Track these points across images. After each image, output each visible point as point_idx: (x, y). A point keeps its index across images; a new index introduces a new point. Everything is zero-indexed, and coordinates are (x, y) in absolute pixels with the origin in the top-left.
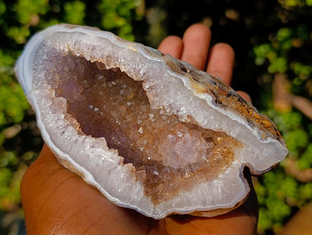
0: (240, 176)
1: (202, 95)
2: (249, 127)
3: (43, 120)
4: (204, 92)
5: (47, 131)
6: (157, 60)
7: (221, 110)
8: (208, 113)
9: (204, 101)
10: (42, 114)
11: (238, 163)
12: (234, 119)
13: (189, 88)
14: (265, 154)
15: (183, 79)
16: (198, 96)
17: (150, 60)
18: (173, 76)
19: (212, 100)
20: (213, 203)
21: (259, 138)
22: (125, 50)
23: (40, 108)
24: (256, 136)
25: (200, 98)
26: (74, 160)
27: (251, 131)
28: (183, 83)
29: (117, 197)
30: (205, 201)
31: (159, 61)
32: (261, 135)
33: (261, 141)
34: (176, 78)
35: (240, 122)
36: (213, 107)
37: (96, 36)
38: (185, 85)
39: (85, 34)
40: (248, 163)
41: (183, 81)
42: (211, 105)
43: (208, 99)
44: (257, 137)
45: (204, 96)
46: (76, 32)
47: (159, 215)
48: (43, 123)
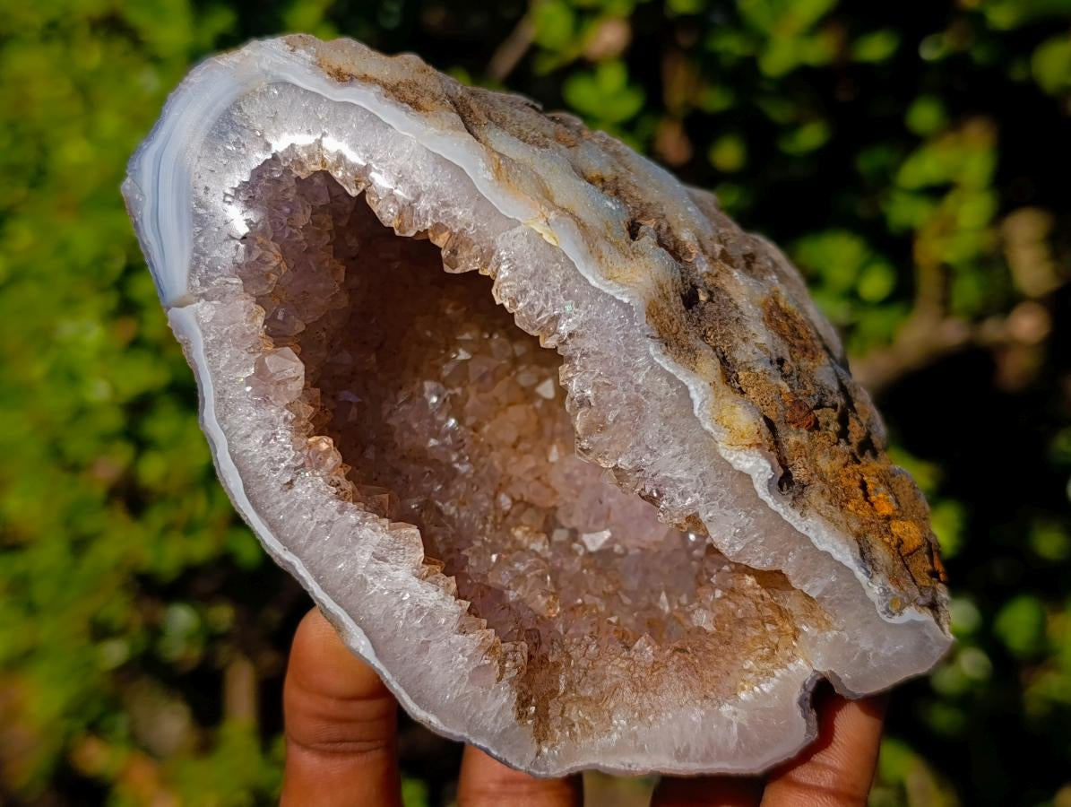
0: (801, 703)
1: (742, 455)
2: (860, 574)
3: (221, 419)
4: (751, 446)
5: (233, 461)
6: (618, 297)
7: (791, 516)
8: (750, 521)
9: (745, 477)
10: (220, 399)
11: (803, 667)
12: (822, 547)
13: (707, 426)
14: (885, 651)
15: (691, 388)
16: (731, 459)
17: (598, 292)
18: (663, 372)
19: (770, 477)
20: (706, 757)
21: (880, 609)
22: (518, 230)
23: (216, 375)
24: (873, 604)
25: (736, 467)
27: (865, 586)
28: (691, 402)
30: (688, 749)
31: (626, 300)
32: (890, 598)
33: (884, 617)
34: (671, 378)
35: (838, 557)
36: (769, 500)
37: (422, 146)
38: (696, 412)
39: (387, 126)
40: (832, 673)
41: (693, 395)
42: (763, 493)
43: (760, 473)
44: (877, 603)
45: (747, 460)
46: (353, 106)
47: (546, 769)
48: (221, 427)
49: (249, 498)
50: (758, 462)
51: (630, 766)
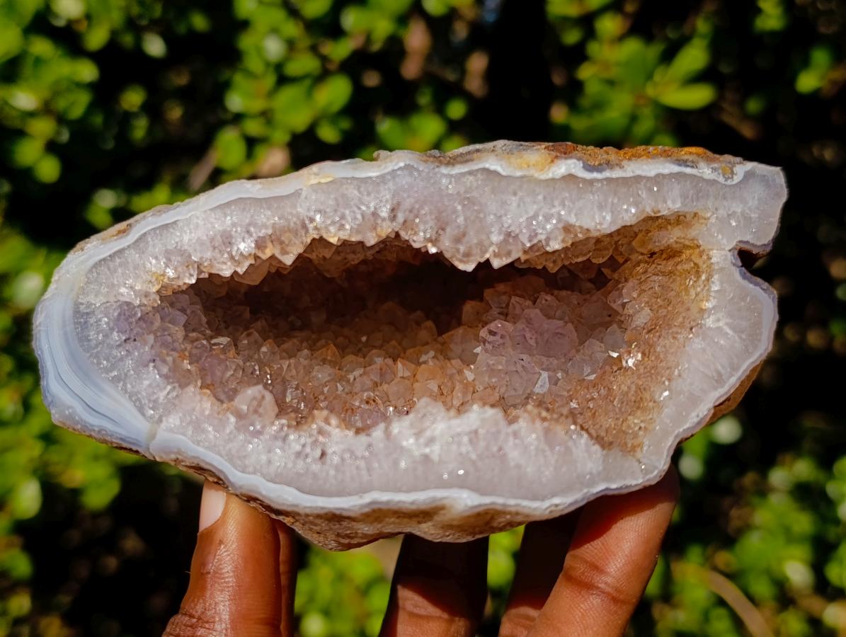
0: (744, 277)
1: (554, 169)
2: (688, 170)
3: (244, 469)
4: (552, 161)
5: (276, 483)
6: (396, 168)
7: (617, 173)
8: (598, 196)
9: (570, 178)
10: (230, 460)
11: (721, 254)
12: (652, 174)
13: (518, 174)
14: (753, 203)
15: (487, 166)
16: (550, 176)
17: (382, 177)
18: (463, 174)
19: (582, 165)
20: (734, 369)
21: (721, 179)
22: (304, 194)
23: (214, 449)
24: (714, 180)
25: (557, 177)
26: (399, 490)
27: (699, 174)
28: (496, 173)
29: (553, 495)
30: (720, 375)
31: (402, 164)
32: (720, 171)
33: (729, 182)
34: (470, 173)
36: (596, 175)
37: (205, 211)
38: (504, 173)
39: (175, 223)
40: (740, 242)
41: (493, 168)
42: (588, 176)
43: (574, 168)
44: (716, 179)
45: (560, 168)
46: (145, 234)
47: (655, 468)
48: (249, 473)
49: (308, 493)
50: (566, 164)
51: (698, 416)
